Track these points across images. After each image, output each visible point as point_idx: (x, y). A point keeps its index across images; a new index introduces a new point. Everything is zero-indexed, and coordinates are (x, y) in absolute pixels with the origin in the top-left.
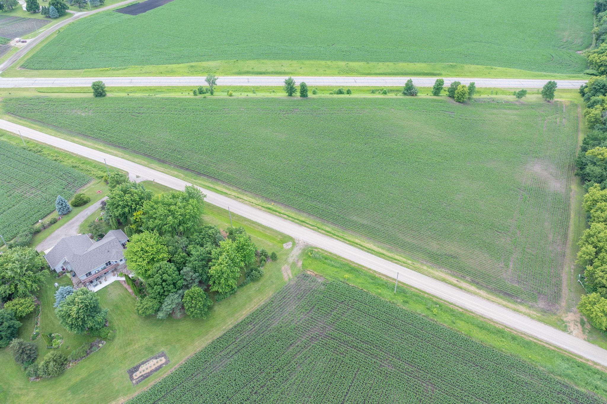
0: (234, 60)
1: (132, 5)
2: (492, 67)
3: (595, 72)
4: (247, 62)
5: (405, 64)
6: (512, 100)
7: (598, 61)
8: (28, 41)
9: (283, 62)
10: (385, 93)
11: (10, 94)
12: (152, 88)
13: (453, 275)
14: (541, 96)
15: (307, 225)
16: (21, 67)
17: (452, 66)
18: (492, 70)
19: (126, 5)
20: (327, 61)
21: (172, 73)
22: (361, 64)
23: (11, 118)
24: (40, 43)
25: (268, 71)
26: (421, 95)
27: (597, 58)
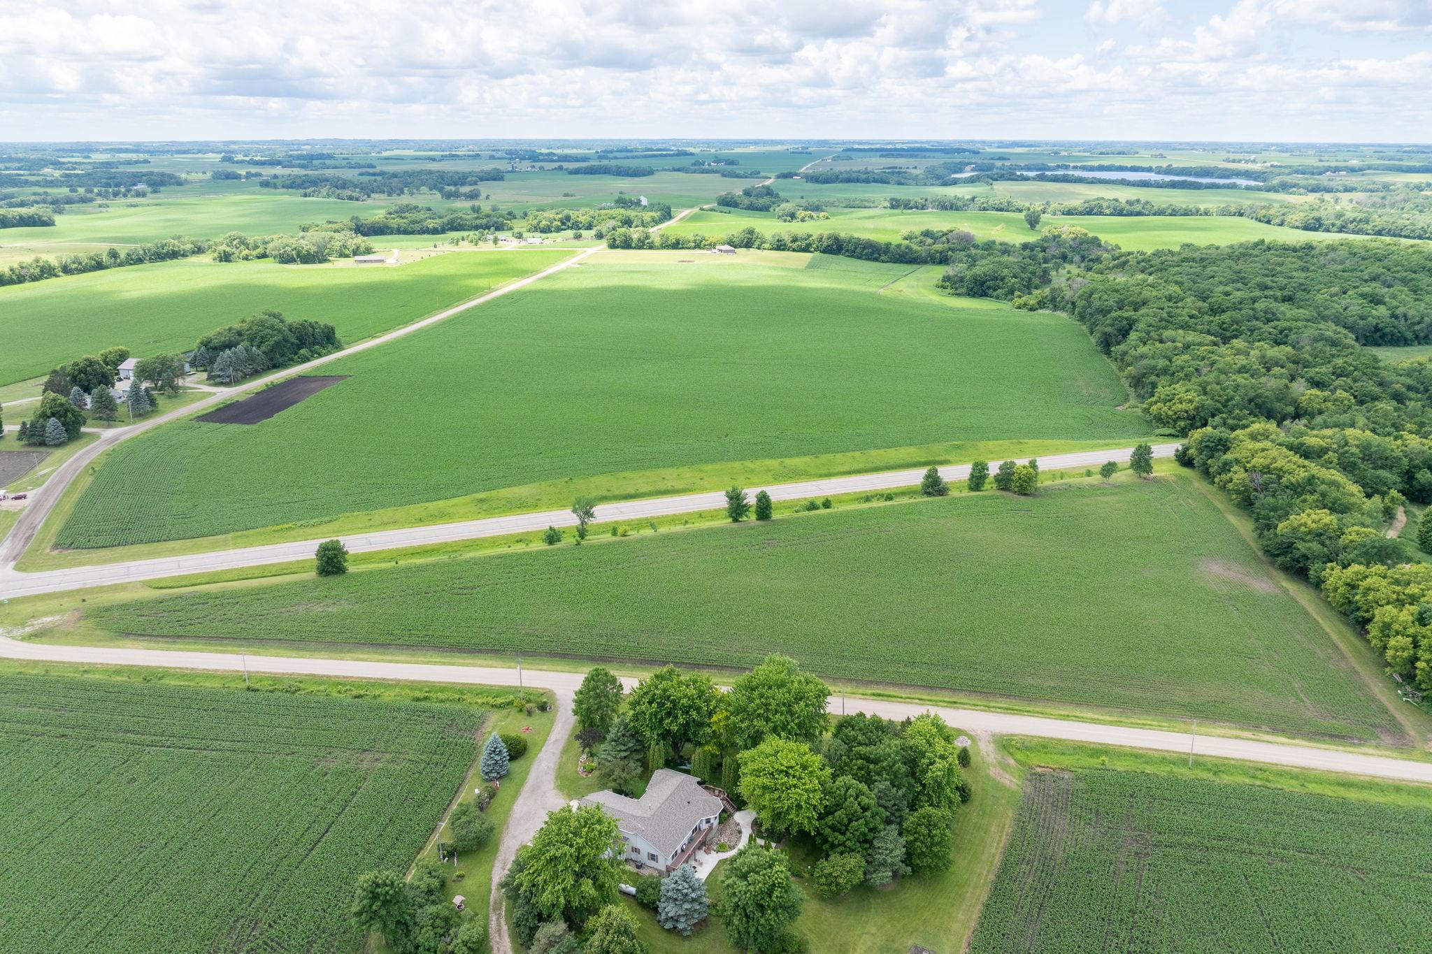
0: (566, 479)
1: (225, 407)
2: (1022, 441)
3: (1172, 431)
4: (592, 479)
5: (881, 452)
6: (1096, 483)
7: (1170, 413)
8: (32, 495)
9: (662, 472)
10: (889, 498)
11: (84, 600)
12: (429, 548)
13: (1242, 729)
14: (1131, 471)
15: (965, 706)
16: (56, 546)
17: (958, 447)
18: (1023, 446)
19: (212, 407)
20: (744, 462)
21: (442, 516)
22: (807, 459)
23: (145, 644)
24: (63, 497)
25: (642, 490)
26: (954, 493)
27: (1165, 409)
